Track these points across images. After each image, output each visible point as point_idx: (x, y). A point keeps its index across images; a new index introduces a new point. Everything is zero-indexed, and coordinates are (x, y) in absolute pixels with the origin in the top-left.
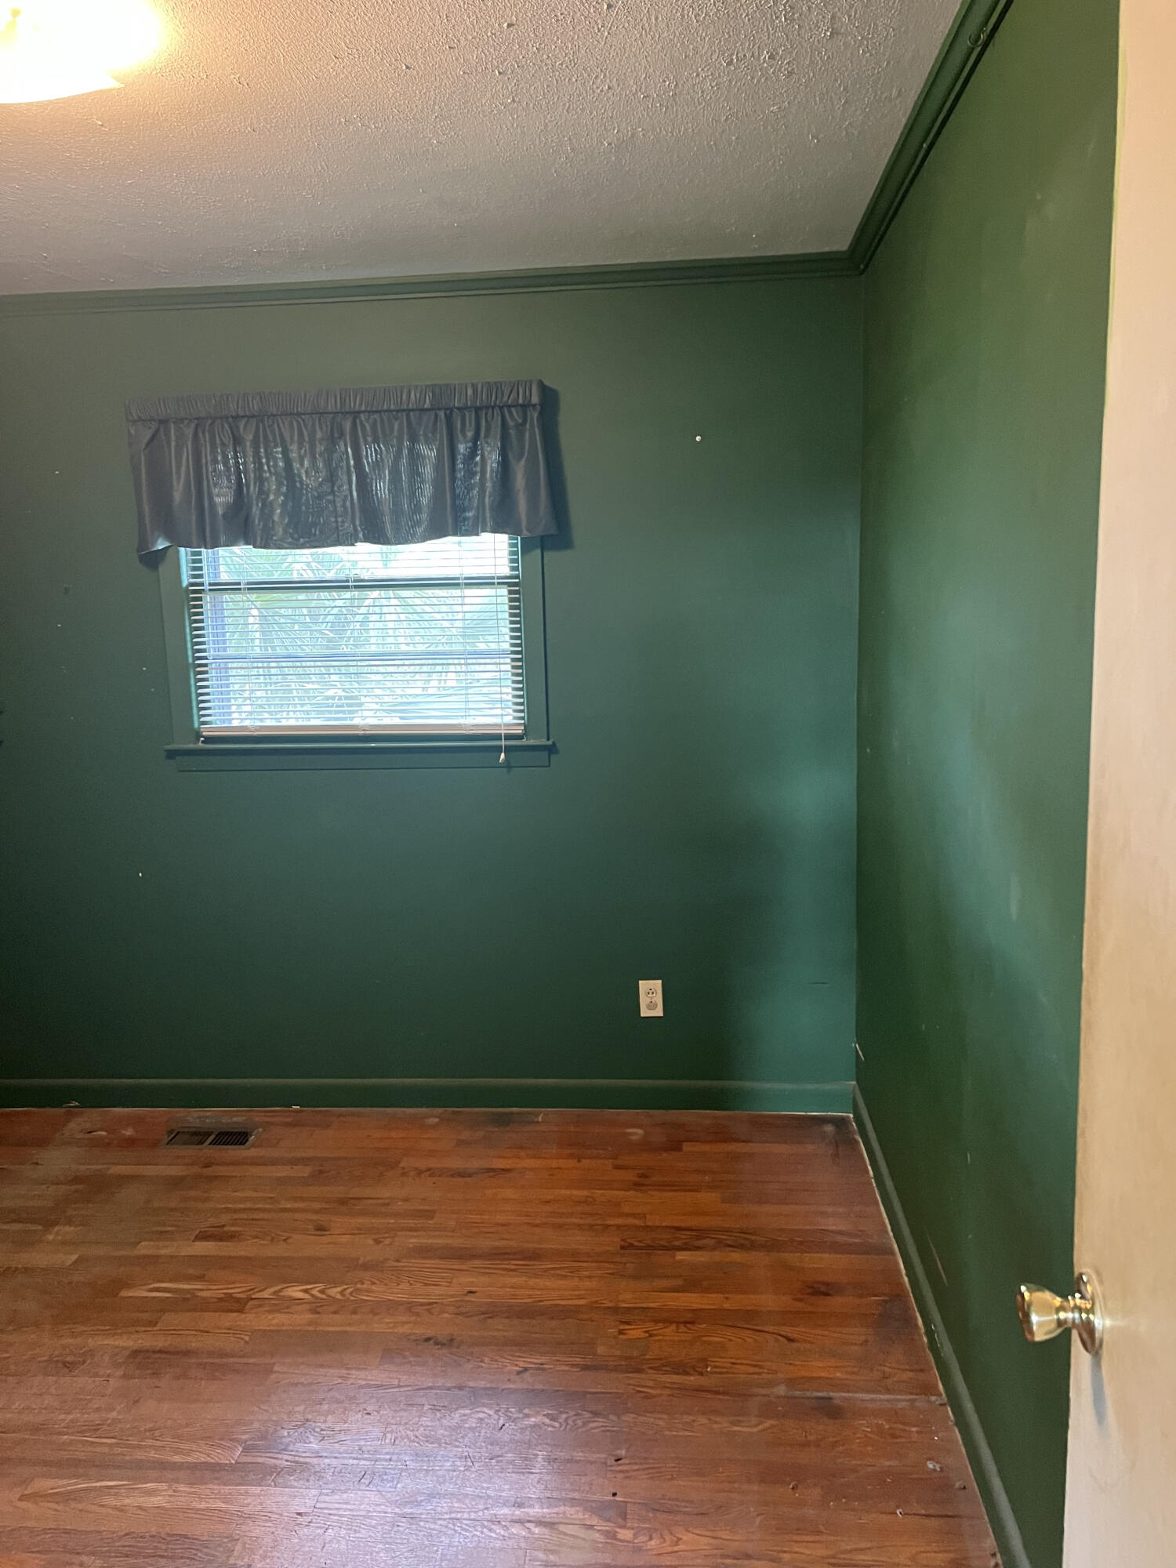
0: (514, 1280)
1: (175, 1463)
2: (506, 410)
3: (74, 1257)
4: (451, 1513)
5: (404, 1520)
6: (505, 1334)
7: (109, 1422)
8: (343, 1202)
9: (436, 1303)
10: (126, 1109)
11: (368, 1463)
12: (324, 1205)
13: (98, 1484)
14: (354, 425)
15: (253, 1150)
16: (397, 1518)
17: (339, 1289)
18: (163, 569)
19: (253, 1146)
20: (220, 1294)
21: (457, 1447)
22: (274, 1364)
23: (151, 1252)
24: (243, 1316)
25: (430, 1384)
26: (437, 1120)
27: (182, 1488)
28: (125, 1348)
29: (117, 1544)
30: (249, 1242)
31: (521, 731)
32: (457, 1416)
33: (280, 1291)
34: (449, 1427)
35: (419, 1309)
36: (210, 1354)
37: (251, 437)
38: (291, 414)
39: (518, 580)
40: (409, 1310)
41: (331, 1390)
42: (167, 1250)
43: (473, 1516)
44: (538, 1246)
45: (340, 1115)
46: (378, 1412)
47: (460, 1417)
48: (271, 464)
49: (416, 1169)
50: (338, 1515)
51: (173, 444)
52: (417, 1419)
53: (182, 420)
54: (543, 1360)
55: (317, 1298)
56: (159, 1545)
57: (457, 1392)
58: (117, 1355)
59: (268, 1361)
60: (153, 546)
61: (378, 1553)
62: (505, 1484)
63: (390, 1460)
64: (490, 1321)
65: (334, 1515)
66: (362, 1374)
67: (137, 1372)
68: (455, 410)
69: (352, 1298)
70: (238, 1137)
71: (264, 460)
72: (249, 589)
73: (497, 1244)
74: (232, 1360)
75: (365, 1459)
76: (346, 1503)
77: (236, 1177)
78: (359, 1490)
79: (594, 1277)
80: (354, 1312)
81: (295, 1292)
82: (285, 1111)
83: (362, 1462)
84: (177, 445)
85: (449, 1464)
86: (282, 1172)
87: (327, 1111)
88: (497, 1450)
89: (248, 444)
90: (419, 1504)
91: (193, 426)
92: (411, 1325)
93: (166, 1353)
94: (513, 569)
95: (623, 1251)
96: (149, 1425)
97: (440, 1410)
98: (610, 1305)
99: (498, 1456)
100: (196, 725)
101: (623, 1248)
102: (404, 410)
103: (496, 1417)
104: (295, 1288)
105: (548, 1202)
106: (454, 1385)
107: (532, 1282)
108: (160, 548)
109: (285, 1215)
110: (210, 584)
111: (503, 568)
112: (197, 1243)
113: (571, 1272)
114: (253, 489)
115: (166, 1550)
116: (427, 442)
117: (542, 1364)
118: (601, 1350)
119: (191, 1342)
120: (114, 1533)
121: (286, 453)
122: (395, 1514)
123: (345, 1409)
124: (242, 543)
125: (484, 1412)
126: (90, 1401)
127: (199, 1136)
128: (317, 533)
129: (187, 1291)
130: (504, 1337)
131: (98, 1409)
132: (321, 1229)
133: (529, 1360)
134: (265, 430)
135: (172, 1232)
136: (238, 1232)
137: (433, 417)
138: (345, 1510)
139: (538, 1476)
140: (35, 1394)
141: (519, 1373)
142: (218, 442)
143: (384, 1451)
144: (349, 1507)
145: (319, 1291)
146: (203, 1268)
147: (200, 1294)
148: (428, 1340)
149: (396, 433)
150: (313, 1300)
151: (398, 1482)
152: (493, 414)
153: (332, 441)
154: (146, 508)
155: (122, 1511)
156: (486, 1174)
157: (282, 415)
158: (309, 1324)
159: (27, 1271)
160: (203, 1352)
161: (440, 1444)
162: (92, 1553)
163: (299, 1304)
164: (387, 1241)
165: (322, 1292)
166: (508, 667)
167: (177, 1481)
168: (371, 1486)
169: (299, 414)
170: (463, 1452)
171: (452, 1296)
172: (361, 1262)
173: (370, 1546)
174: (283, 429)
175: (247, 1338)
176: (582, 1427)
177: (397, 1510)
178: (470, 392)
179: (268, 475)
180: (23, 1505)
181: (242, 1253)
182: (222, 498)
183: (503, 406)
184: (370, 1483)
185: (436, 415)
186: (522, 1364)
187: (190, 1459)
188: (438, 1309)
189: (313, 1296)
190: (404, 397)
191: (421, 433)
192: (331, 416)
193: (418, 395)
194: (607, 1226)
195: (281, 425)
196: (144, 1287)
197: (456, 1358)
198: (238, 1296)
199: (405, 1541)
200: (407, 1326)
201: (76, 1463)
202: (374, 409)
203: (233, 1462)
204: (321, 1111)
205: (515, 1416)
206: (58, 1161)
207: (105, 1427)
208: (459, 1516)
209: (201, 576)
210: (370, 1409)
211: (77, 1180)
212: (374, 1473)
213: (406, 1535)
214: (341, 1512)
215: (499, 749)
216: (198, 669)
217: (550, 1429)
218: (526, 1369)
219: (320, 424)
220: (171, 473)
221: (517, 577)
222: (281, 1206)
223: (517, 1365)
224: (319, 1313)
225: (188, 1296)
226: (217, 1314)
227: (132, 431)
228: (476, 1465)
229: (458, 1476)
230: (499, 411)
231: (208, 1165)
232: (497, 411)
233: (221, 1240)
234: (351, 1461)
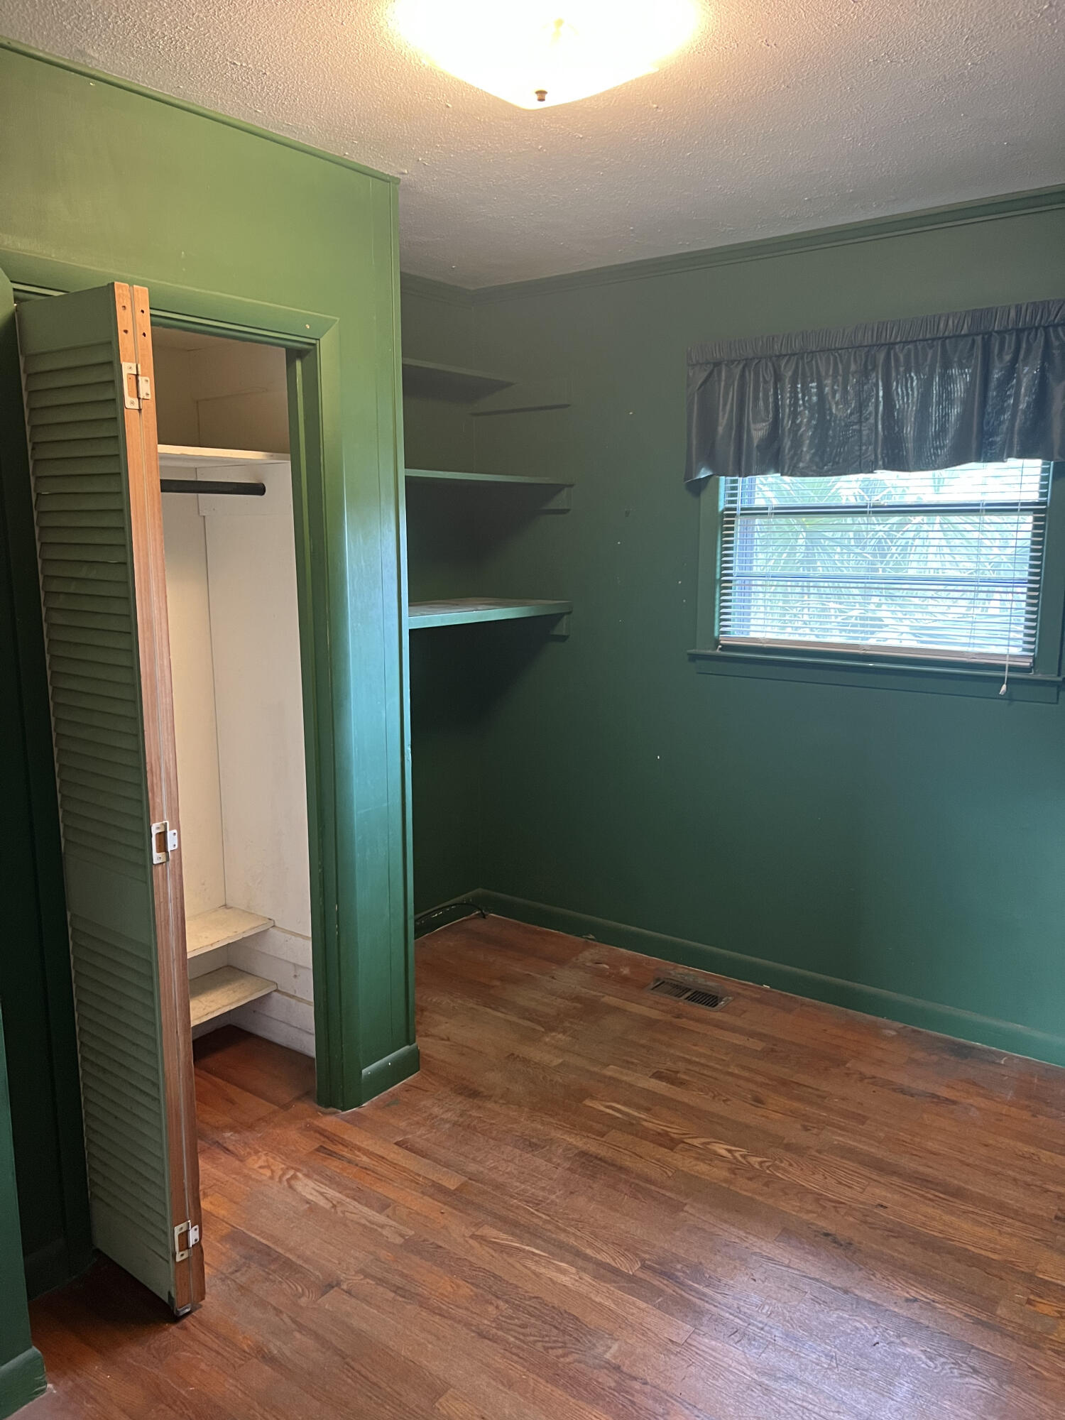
0: (930, 1210)
1: (586, 1254)
2: (1051, 330)
3: (560, 1061)
4: (803, 1400)
5: (759, 1388)
6: (905, 1258)
7: (548, 1201)
8: (784, 1083)
9: (844, 1203)
10: (630, 952)
11: (741, 1323)
12: (767, 1081)
13: (527, 1248)
14: (888, 354)
15: (719, 1014)
16: (753, 1384)
17: (759, 1159)
18: (705, 496)
19: (720, 1011)
20: (660, 1129)
21: (826, 1343)
22: (686, 1204)
23: (617, 1075)
24: (672, 1153)
25: (818, 1277)
26: (894, 1033)
27: (587, 1278)
28: (577, 1148)
29: (527, 1302)
30: (695, 1093)
31: (1028, 664)
32: (833, 1317)
33: (708, 1143)
34: (824, 1322)
35: (829, 1205)
36: (638, 1176)
37: (790, 373)
38: (828, 350)
39: (1044, 507)
40: (817, 1200)
41: (728, 1245)
42: (628, 1077)
43: (823, 1413)
44: (963, 1185)
45: (803, 1004)
46: (763, 1282)
47: (837, 1317)
48: (806, 398)
49: (861, 1073)
50: (704, 1358)
51: (723, 384)
52: (796, 1303)
53: (733, 362)
54: (937, 1297)
55: (738, 1161)
56: (557, 1317)
57: (840, 1293)
58: (569, 1150)
59: (681, 1199)
60: (696, 475)
61: (727, 1405)
62: (863, 1398)
63: (762, 1329)
64: (893, 1240)
65: (700, 1355)
66: (759, 1242)
67: (580, 1170)
68: (994, 334)
69: (768, 1171)
70: (710, 999)
71: (800, 395)
72: (775, 514)
73: (921, 1169)
74: (653, 1188)
75: (740, 1319)
76: (713, 1350)
77: (699, 1033)
78: (727, 1343)
79: (1015, 1236)
80: (767, 1184)
81: (721, 1149)
82: (755, 987)
83: (737, 1320)
84: (726, 384)
85: (814, 1356)
86: (737, 1039)
87: (792, 997)
88: (864, 1364)
89: (787, 380)
90: (777, 1379)
91: (741, 366)
92: (815, 1215)
93: (605, 1162)
94: (1042, 495)
95: (1055, 1221)
96: (576, 1216)
97: (820, 1304)
98: (1027, 1270)
99: (863, 1370)
100: (716, 634)
101: (1057, 1218)
102: (940, 338)
103: (873, 1333)
104: (721, 1146)
105: (986, 1146)
106: (839, 1286)
107: (947, 1218)
108: (703, 476)
109: (730, 1079)
110: (742, 509)
111: (1032, 493)
112: (653, 1080)
113: (993, 1223)
114: (788, 424)
115: (560, 1324)
116: (961, 367)
117: (934, 1301)
118: (1001, 1311)
119: (626, 1160)
120: (527, 1292)
121: (820, 387)
122: (752, 1378)
123: (735, 1267)
124: (773, 471)
125: (861, 1323)
126: (540, 1179)
127: (679, 989)
128: (841, 460)
129: (635, 1118)
130: (903, 1260)
131: (543, 1189)
132: (758, 1101)
133: (922, 1293)
134: (803, 368)
135: (636, 1065)
136: (687, 1081)
137: (970, 342)
138: (711, 1355)
139: (899, 1405)
140: (503, 1159)
141: (907, 1300)
142: (761, 379)
143: (759, 1319)
144: (714, 1354)
145: (741, 1155)
146: (653, 1102)
147: (645, 1124)
148: (827, 1235)
149: (929, 361)
150: (734, 1161)
151: (763, 1352)
152: (1036, 335)
153: (865, 373)
154: (694, 442)
155: (538, 1277)
156: (928, 1099)
157: (820, 351)
158: (726, 1181)
159: (526, 1061)
160: (632, 1172)
161: (811, 1335)
162: (507, 1302)
163: (723, 1161)
164: (815, 1131)
165: (744, 1157)
166: (1024, 597)
167: (584, 1270)
168: (738, 1344)
169: (837, 349)
170: (830, 1351)
171: (862, 1203)
172: (785, 1142)
173: (722, 1397)
174: (820, 364)
175: (670, 1174)
176: (957, 1378)
177: (755, 1376)
178: (1013, 314)
179: (802, 408)
180: (471, 1241)
181: (686, 1100)
182: (759, 431)
183: (1048, 326)
184: (738, 1342)
185: (974, 341)
186: (913, 1294)
187: (599, 1257)
188: (845, 1211)
189: (735, 1158)
190: (942, 325)
191: (956, 359)
192: (866, 349)
193: (956, 322)
194: (1047, 1191)
195: (819, 361)
196: (603, 1103)
197: (849, 1262)
198: (672, 1135)
199: (754, 1407)
200: (811, 1215)
201: (516, 1224)
202: (909, 339)
203: (631, 1273)
204: (787, 996)
205: (892, 1339)
206: (569, 980)
207: (544, 1204)
208: (810, 1407)
209: (734, 502)
210: (756, 1276)
211: (577, 999)
212: (745, 1334)
213: (757, 1402)
214: (706, 1356)
215: (1001, 680)
216: (723, 585)
217: (923, 1366)
218: (916, 1300)
219: (855, 359)
220: (718, 409)
221: (1044, 503)
222: (730, 1070)
223: (908, 1293)
224: (735, 1174)
225: (634, 1122)
226: (652, 1145)
227: (691, 374)
228: (840, 1368)
229: (819, 1371)
230: (1043, 333)
231: (678, 1017)
232: (1041, 332)
233: (672, 1084)
234: (727, 1315)
